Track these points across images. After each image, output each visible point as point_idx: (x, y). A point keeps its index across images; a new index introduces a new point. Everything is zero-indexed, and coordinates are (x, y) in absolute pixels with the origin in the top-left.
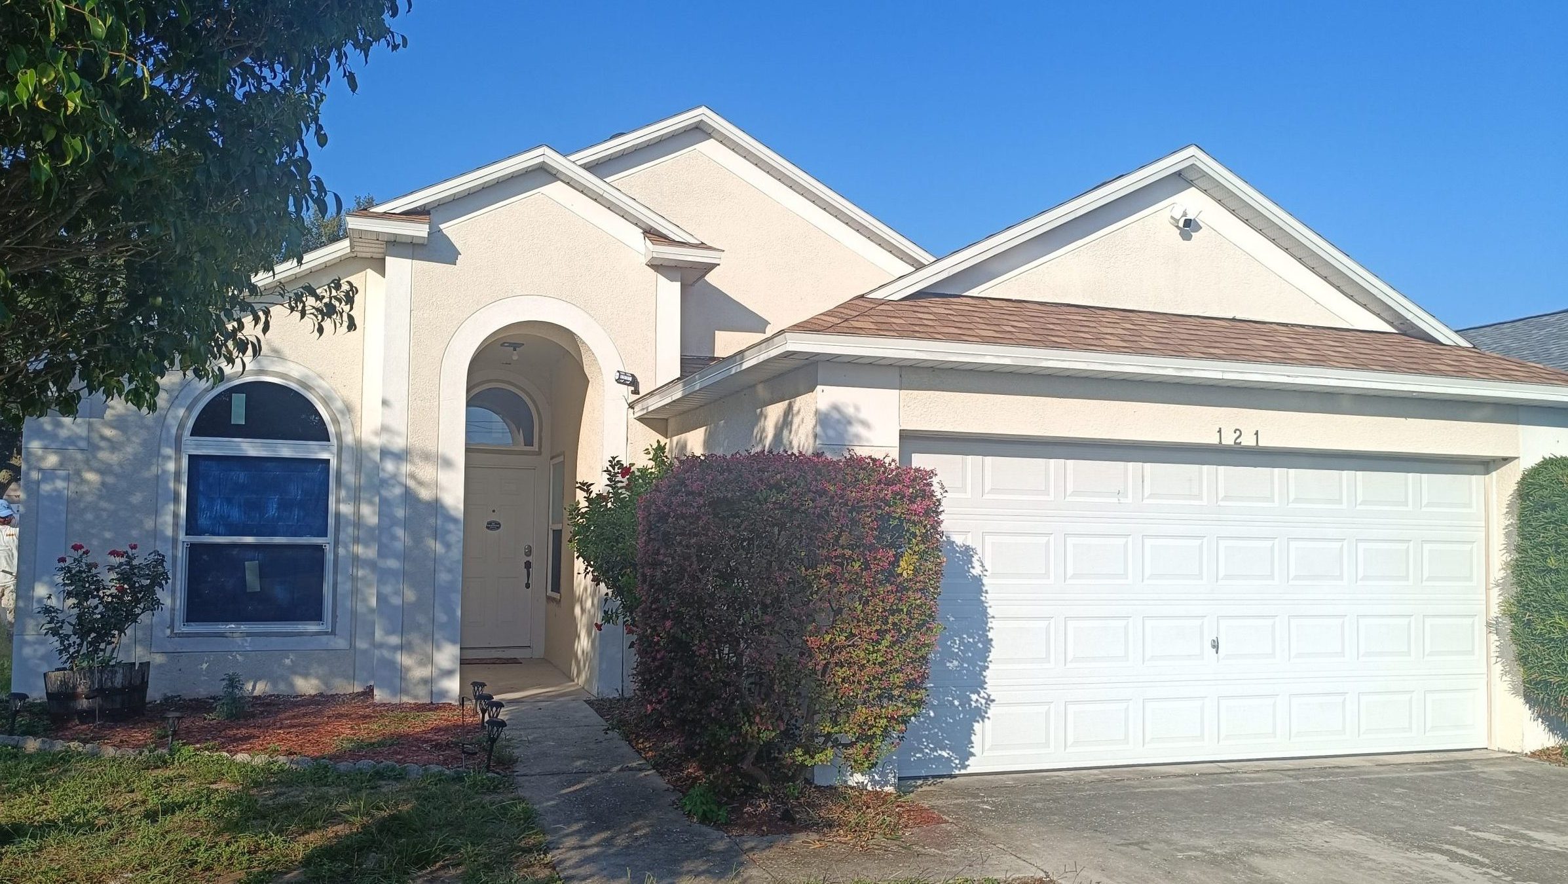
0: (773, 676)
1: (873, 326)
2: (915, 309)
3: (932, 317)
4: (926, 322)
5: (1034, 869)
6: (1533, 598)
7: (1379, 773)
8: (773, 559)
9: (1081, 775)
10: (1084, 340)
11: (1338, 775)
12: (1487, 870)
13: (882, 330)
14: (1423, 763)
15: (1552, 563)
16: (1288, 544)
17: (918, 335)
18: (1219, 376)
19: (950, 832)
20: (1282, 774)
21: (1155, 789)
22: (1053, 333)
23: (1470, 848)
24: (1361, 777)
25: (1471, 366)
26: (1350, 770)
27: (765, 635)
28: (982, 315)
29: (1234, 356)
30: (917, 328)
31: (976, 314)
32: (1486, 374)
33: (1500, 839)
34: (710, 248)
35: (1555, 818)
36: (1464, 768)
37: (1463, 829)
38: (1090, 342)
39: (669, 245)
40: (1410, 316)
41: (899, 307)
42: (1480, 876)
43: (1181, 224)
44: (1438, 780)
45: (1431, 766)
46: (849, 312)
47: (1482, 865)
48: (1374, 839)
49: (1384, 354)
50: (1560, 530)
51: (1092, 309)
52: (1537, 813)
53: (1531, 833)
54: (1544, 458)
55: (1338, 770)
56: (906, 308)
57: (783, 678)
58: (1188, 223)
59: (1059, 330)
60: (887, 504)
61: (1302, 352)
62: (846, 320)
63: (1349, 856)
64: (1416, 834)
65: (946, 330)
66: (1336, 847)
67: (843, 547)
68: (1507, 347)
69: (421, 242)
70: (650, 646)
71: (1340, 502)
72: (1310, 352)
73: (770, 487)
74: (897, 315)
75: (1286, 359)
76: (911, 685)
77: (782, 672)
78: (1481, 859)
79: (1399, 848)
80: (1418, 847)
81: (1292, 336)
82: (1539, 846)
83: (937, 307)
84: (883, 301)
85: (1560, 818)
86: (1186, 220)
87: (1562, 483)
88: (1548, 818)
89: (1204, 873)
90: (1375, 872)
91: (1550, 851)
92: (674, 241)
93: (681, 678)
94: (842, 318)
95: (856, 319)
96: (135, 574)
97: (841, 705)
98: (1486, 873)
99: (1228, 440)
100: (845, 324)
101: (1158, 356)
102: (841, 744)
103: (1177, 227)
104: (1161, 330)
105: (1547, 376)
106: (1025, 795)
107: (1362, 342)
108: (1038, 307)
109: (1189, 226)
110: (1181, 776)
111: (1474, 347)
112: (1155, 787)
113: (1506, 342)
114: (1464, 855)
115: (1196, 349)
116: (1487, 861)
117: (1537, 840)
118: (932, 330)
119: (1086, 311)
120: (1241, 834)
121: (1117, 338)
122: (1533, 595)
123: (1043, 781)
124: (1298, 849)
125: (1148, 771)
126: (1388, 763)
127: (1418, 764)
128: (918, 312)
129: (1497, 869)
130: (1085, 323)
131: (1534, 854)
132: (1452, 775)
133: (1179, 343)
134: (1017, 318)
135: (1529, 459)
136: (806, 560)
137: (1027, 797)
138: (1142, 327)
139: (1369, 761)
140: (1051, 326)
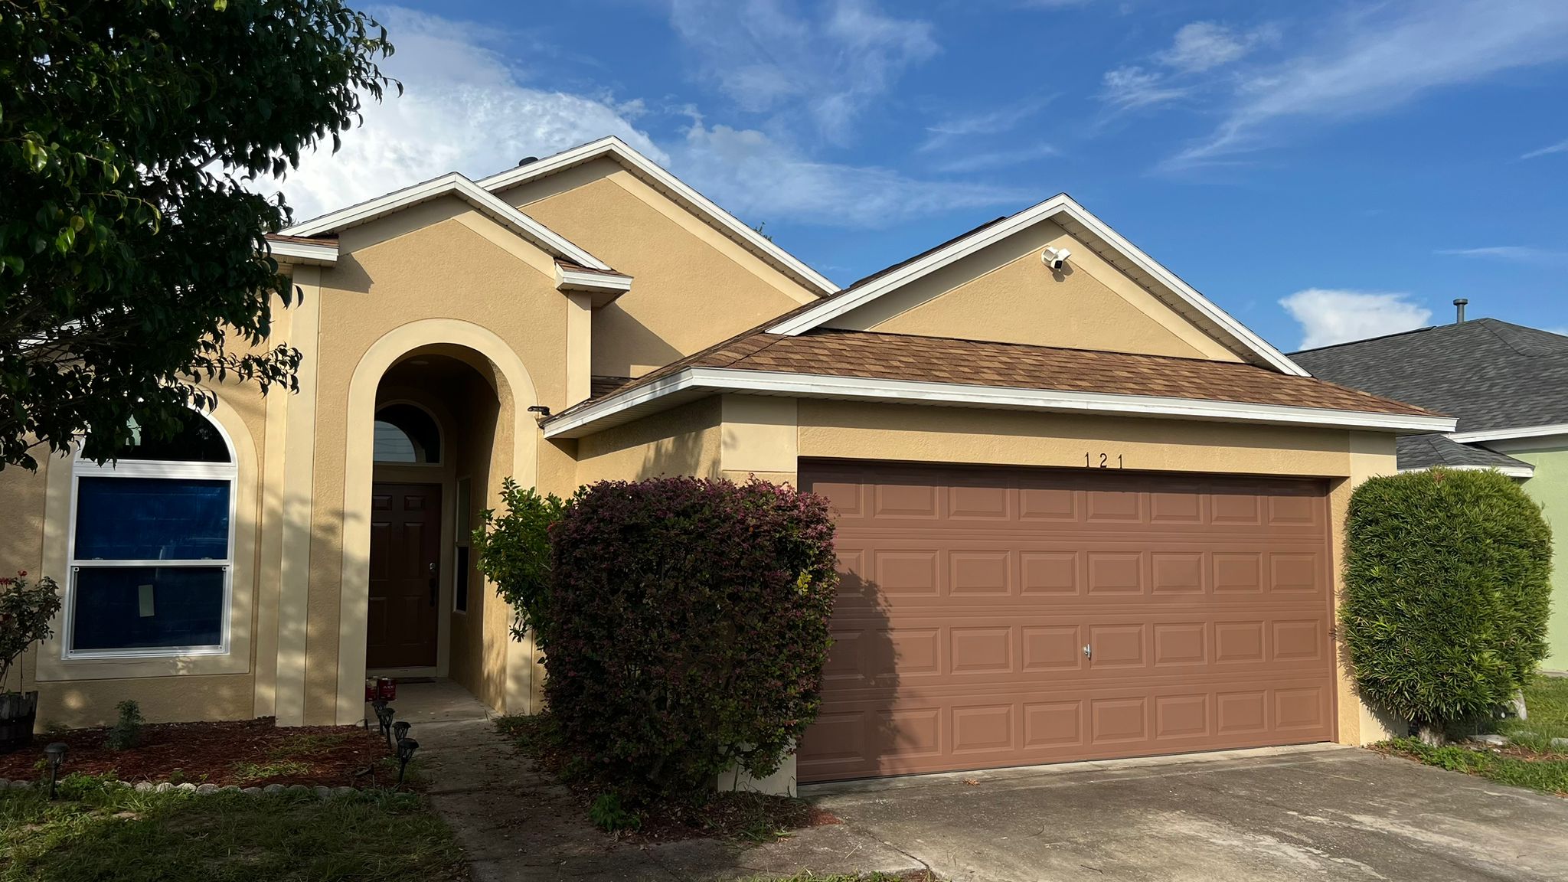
0: (679, 690)
1: (772, 362)
2: (812, 344)
3: (826, 352)
4: (821, 358)
5: (916, 862)
6: (1363, 604)
7: (1233, 766)
8: (680, 580)
9: (966, 775)
10: (963, 374)
11: (1196, 769)
12: (1309, 849)
13: (782, 365)
14: (1272, 756)
15: (1375, 572)
16: (1152, 556)
17: (814, 370)
18: (1084, 406)
19: (841, 832)
20: (1147, 770)
21: (1032, 787)
22: (936, 367)
23: (1299, 830)
24: (1216, 770)
25: (1308, 395)
26: (1207, 765)
27: (671, 651)
28: (872, 350)
29: (1098, 388)
30: (813, 364)
31: (867, 349)
32: (1319, 404)
33: (1325, 821)
34: (619, 275)
35: (1376, 802)
36: (1306, 759)
37: (1295, 813)
38: (969, 376)
39: (581, 271)
40: (1256, 349)
41: (797, 343)
42: (1302, 854)
43: (1053, 265)
44: (1282, 771)
45: (1279, 758)
46: (751, 348)
47: (1306, 844)
48: (1218, 825)
49: (1233, 384)
50: (1384, 542)
51: (974, 343)
52: (1363, 798)
53: (1354, 817)
54: (1369, 477)
55: (1197, 765)
56: (803, 343)
57: (688, 692)
58: (1059, 264)
59: (942, 365)
60: (785, 528)
61: (1159, 383)
62: (748, 356)
63: (1193, 840)
64: (1254, 819)
65: (839, 365)
66: (1184, 833)
67: (744, 569)
68: (1366, 364)
69: (330, 264)
70: (561, 665)
71: (1197, 518)
72: (1166, 383)
73: (678, 514)
74: (795, 351)
75: (1143, 389)
76: (806, 696)
77: (687, 686)
78: (1305, 839)
79: (1237, 831)
80: (1254, 831)
81: (1154, 367)
82: (1358, 827)
83: (832, 342)
84: (782, 337)
85: (1382, 802)
86: (1057, 262)
87: (1383, 500)
88: (1371, 803)
89: (1066, 859)
90: (1213, 853)
91: (1368, 831)
92: (584, 267)
93: (592, 695)
94: (744, 354)
95: (757, 354)
96: (24, 601)
97: (743, 716)
98: (1308, 851)
99: (1095, 464)
100: (747, 360)
101: (1031, 389)
102: (743, 752)
103: (1050, 267)
104: (1034, 362)
105: (1373, 404)
106: (912, 796)
107: (1216, 372)
108: (924, 341)
109: (1060, 269)
110: (1057, 775)
111: (1312, 377)
112: (1033, 785)
113: (1366, 360)
114: (1291, 837)
115: (1065, 381)
116: (1311, 841)
117: (1357, 822)
118: (826, 365)
119: (968, 345)
120: (1102, 825)
121: (992, 372)
122: (1362, 601)
123: (931, 782)
124: (1152, 837)
125: (1027, 770)
126: (1242, 757)
127: (1267, 757)
128: (814, 347)
129: (1317, 848)
130: (966, 357)
131: (1352, 834)
132: (1295, 767)
133: (1050, 375)
134: (905, 353)
135: (1358, 479)
136: (710, 582)
137: (916, 797)
138: (1018, 360)
139: (1224, 755)
140: (935, 361)
